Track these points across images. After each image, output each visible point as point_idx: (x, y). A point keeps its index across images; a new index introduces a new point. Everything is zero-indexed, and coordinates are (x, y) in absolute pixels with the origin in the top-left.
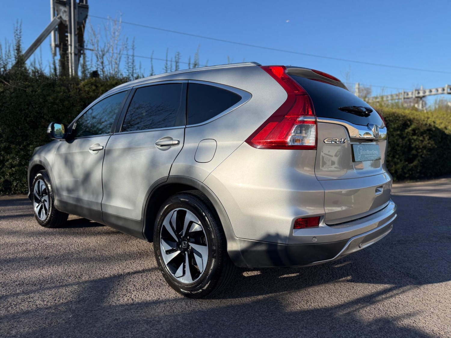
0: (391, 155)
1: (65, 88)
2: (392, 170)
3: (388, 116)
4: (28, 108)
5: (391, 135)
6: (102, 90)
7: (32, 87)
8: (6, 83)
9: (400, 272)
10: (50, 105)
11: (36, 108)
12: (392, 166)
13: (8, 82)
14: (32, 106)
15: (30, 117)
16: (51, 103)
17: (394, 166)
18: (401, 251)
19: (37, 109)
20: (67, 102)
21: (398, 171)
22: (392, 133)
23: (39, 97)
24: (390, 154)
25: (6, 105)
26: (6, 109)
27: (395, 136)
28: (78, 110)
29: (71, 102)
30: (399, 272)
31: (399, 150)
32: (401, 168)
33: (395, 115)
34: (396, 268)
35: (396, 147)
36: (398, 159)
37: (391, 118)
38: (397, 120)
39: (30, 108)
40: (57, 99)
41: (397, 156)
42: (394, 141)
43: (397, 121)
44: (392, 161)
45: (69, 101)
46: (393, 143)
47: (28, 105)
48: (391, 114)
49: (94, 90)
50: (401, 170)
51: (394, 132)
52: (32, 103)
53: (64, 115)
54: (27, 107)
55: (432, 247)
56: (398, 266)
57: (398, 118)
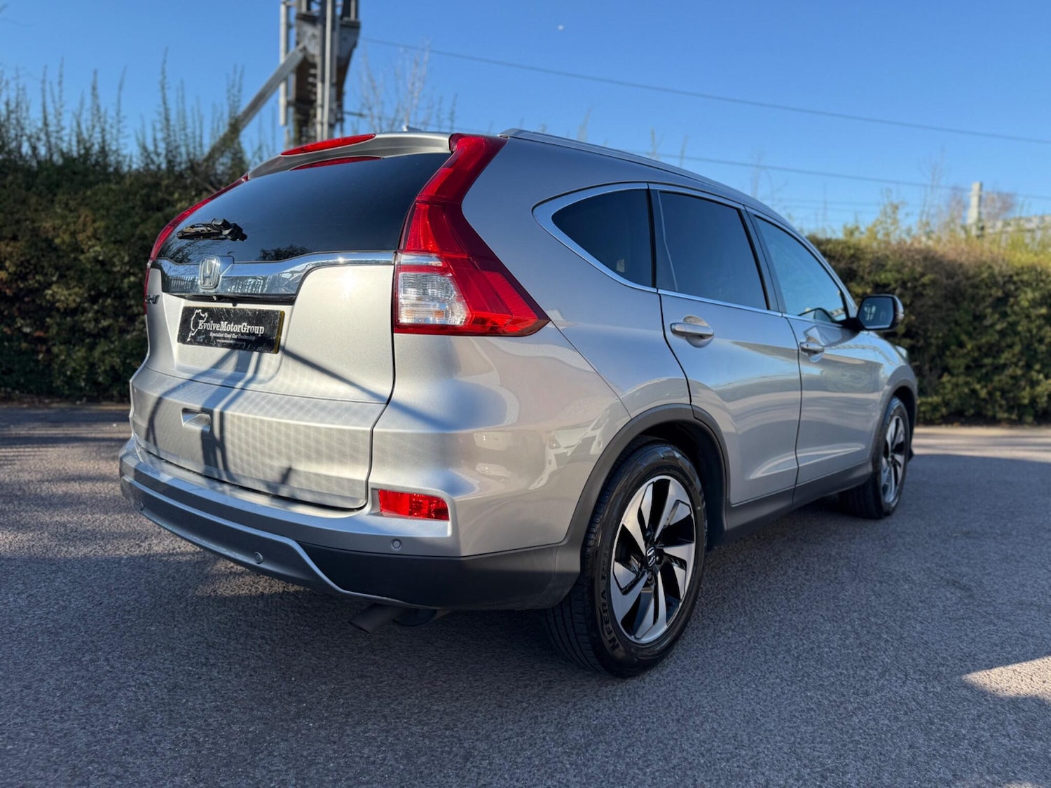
0: (1021, 363)
2: (1024, 398)
3: (1020, 271)
5: (1023, 316)
12: (1024, 389)
17: (1028, 389)
21: (1038, 400)
22: (1026, 311)
24: (1019, 360)
27: (1033, 317)
31: (1043, 353)
32: (1046, 393)
33: (1036, 271)
34: (936, 572)
35: (1036, 345)
36: (1039, 372)
37: (1025, 277)
38: (1042, 281)
41: (1037, 367)
42: (1030, 331)
43: (1041, 285)
44: (1023, 375)
46: (1028, 335)
48: (1028, 268)
50: (1045, 399)
51: (1031, 310)
55: (1033, 547)
57: (1044, 277)
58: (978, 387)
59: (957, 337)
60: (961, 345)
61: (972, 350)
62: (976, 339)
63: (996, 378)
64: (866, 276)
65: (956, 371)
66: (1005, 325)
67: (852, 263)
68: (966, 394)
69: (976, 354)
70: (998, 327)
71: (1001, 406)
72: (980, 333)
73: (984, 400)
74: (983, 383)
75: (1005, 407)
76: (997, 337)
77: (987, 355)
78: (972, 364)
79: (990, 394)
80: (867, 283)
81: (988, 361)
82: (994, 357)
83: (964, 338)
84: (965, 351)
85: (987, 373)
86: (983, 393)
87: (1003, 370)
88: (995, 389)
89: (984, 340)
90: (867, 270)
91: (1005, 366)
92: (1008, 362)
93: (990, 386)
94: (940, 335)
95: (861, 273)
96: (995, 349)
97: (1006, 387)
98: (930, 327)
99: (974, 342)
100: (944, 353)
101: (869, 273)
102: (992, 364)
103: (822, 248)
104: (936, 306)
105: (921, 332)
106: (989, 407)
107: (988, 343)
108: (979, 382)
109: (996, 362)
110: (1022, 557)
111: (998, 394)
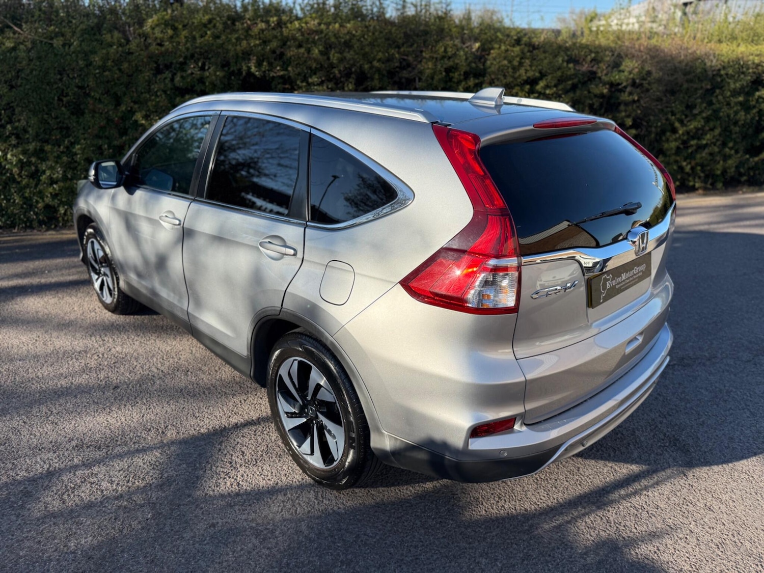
0: (719, 143)
1: (120, 35)
2: (718, 169)
3: (726, 65)
4: (61, 80)
5: (725, 103)
6: (186, 37)
7: (63, 35)
8: (16, 29)
9: (665, 435)
10: (97, 71)
11: (74, 78)
12: (719, 162)
13: (20, 27)
14: (68, 76)
15: (67, 95)
16: (99, 67)
17: (721, 162)
18: (679, 384)
19: (77, 81)
20: (125, 65)
21: (728, 171)
22: (728, 100)
23: (77, 56)
24: (718, 140)
25: (23, 75)
26: (24, 82)
27: (732, 104)
28: (147, 78)
29: (133, 64)
30: (662, 436)
31: (736, 133)
32: (734, 165)
33: (740, 64)
34: (659, 426)
35: (732, 127)
36: (731, 149)
37: (730, 71)
38: (743, 73)
39: (64, 79)
40: (109, 59)
41: (731, 144)
42: (728, 116)
43: (742, 76)
44: (719, 152)
45: (129, 62)
46: (727, 119)
47: (60, 73)
48: (733, 61)
49: (172, 37)
50: (733, 170)
51: (732, 98)
52: (66, 69)
53: (124, 89)
54: (59, 77)
55: (735, 375)
56: (665, 421)
57: (745, 69)
58: (684, 164)
59: (672, 125)
60: (674, 131)
61: (683, 134)
62: (686, 126)
63: (698, 156)
64: (603, 77)
65: (668, 153)
66: (710, 112)
67: (592, 67)
68: (674, 170)
69: (685, 138)
70: (704, 115)
71: (700, 177)
72: (689, 121)
73: (687, 173)
74: (688, 161)
75: (703, 178)
76: (702, 122)
77: (693, 138)
78: (682, 146)
79: (692, 169)
80: (605, 84)
81: (693, 142)
82: (699, 139)
83: (677, 125)
84: (677, 135)
85: (692, 152)
86: (688, 169)
87: (704, 149)
88: (697, 164)
89: (692, 127)
90: (605, 72)
91: (706, 146)
92: (709, 142)
93: (693, 163)
94: (659, 124)
95: (600, 75)
96: (700, 132)
97: (705, 163)
98: (652, 118)
99: (685, 128)
100: (661, 138)
101: (606, 75)
102: (697, 144)
103: (569, 53)
104: (659, 100)
105: (645, 123)
106: (691, 179)
107: (695, 128)
108: (685, 160)
109: (699, 142)
110: (728, 392)
111: (699, 168)
